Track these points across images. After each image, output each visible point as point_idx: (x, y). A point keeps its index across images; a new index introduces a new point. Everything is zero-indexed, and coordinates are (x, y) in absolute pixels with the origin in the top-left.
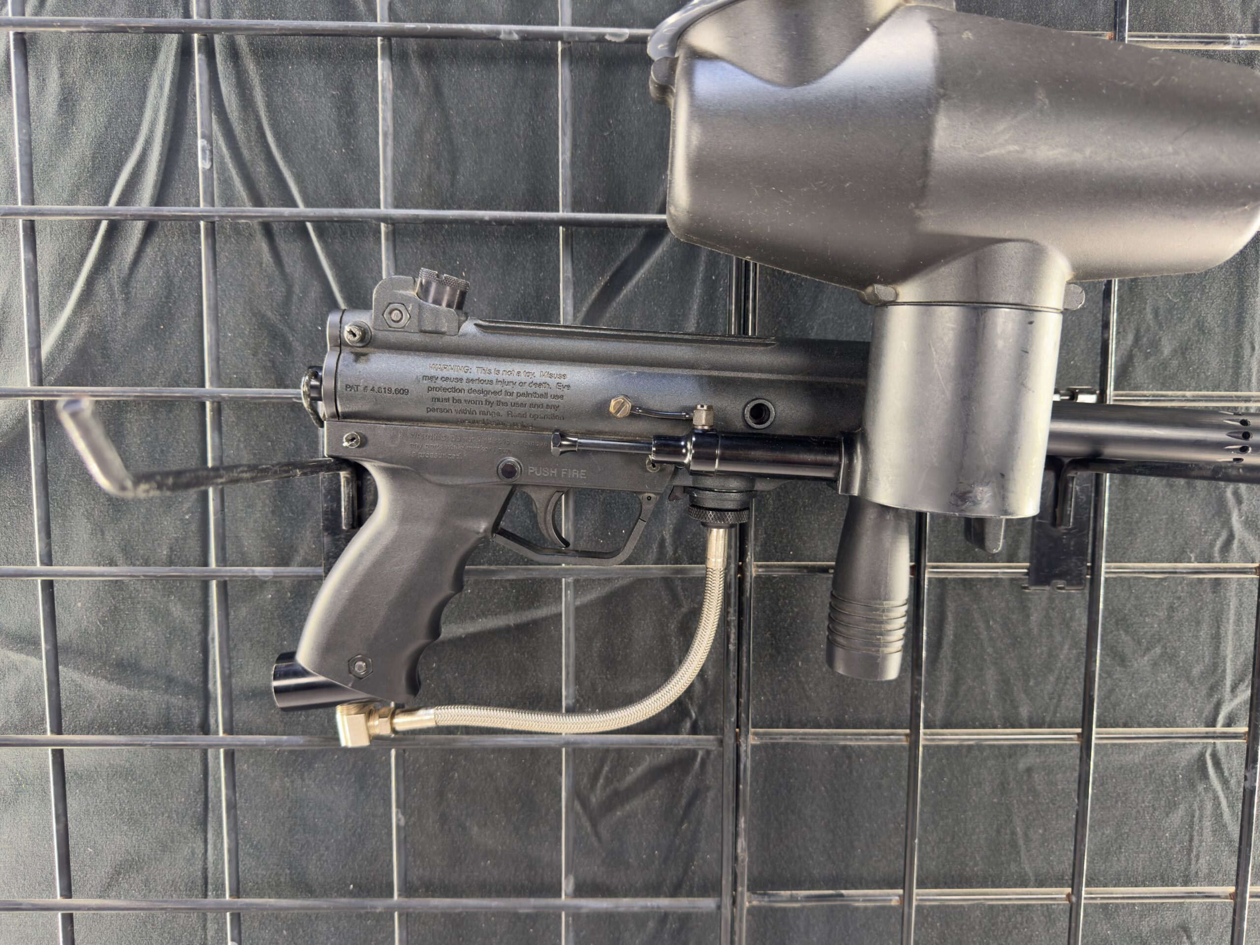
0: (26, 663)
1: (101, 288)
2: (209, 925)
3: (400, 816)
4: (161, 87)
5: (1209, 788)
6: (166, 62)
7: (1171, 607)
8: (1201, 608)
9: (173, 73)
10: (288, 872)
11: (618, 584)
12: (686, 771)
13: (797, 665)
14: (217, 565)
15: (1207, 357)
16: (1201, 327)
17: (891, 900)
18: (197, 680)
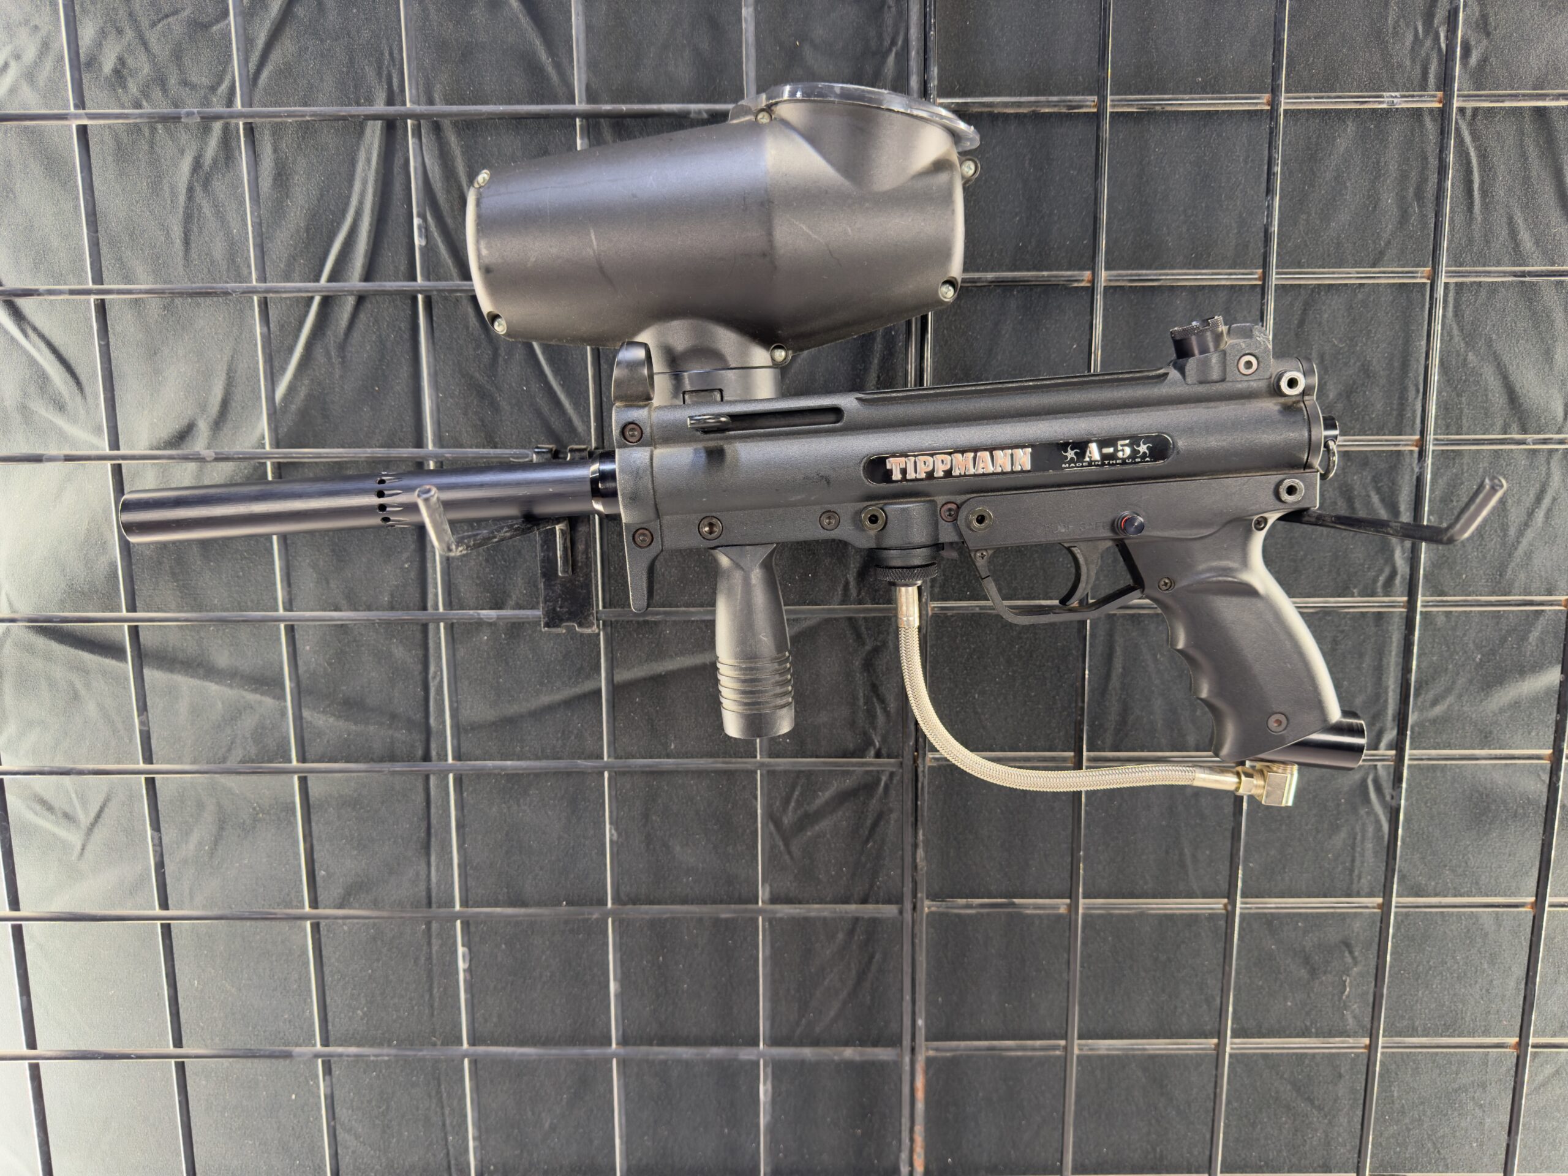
0: (260, 702)
1: (319, 352)
2: (434, 941)
3: (613, 831)
4: (369, 160)
5: (1371, 812)
6: (373, 137)
7: (1334, 640)
8: (1364, 641)
9: (380, 147)
10: (506, 890)
11: (805, 624)
12: (872, 796)
13: (974, 698)
14: (445, 609)
15: (1372, 399)
16: (1366, 370)
17: (1059, 908)
18: (419, 716)
